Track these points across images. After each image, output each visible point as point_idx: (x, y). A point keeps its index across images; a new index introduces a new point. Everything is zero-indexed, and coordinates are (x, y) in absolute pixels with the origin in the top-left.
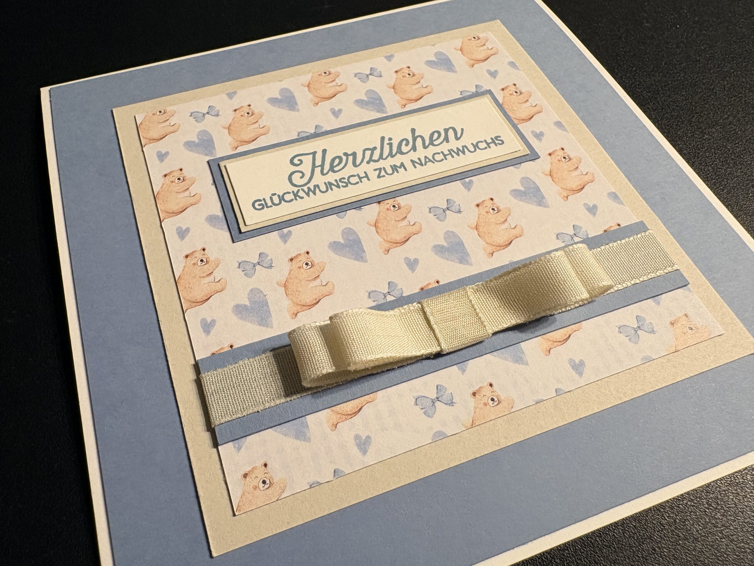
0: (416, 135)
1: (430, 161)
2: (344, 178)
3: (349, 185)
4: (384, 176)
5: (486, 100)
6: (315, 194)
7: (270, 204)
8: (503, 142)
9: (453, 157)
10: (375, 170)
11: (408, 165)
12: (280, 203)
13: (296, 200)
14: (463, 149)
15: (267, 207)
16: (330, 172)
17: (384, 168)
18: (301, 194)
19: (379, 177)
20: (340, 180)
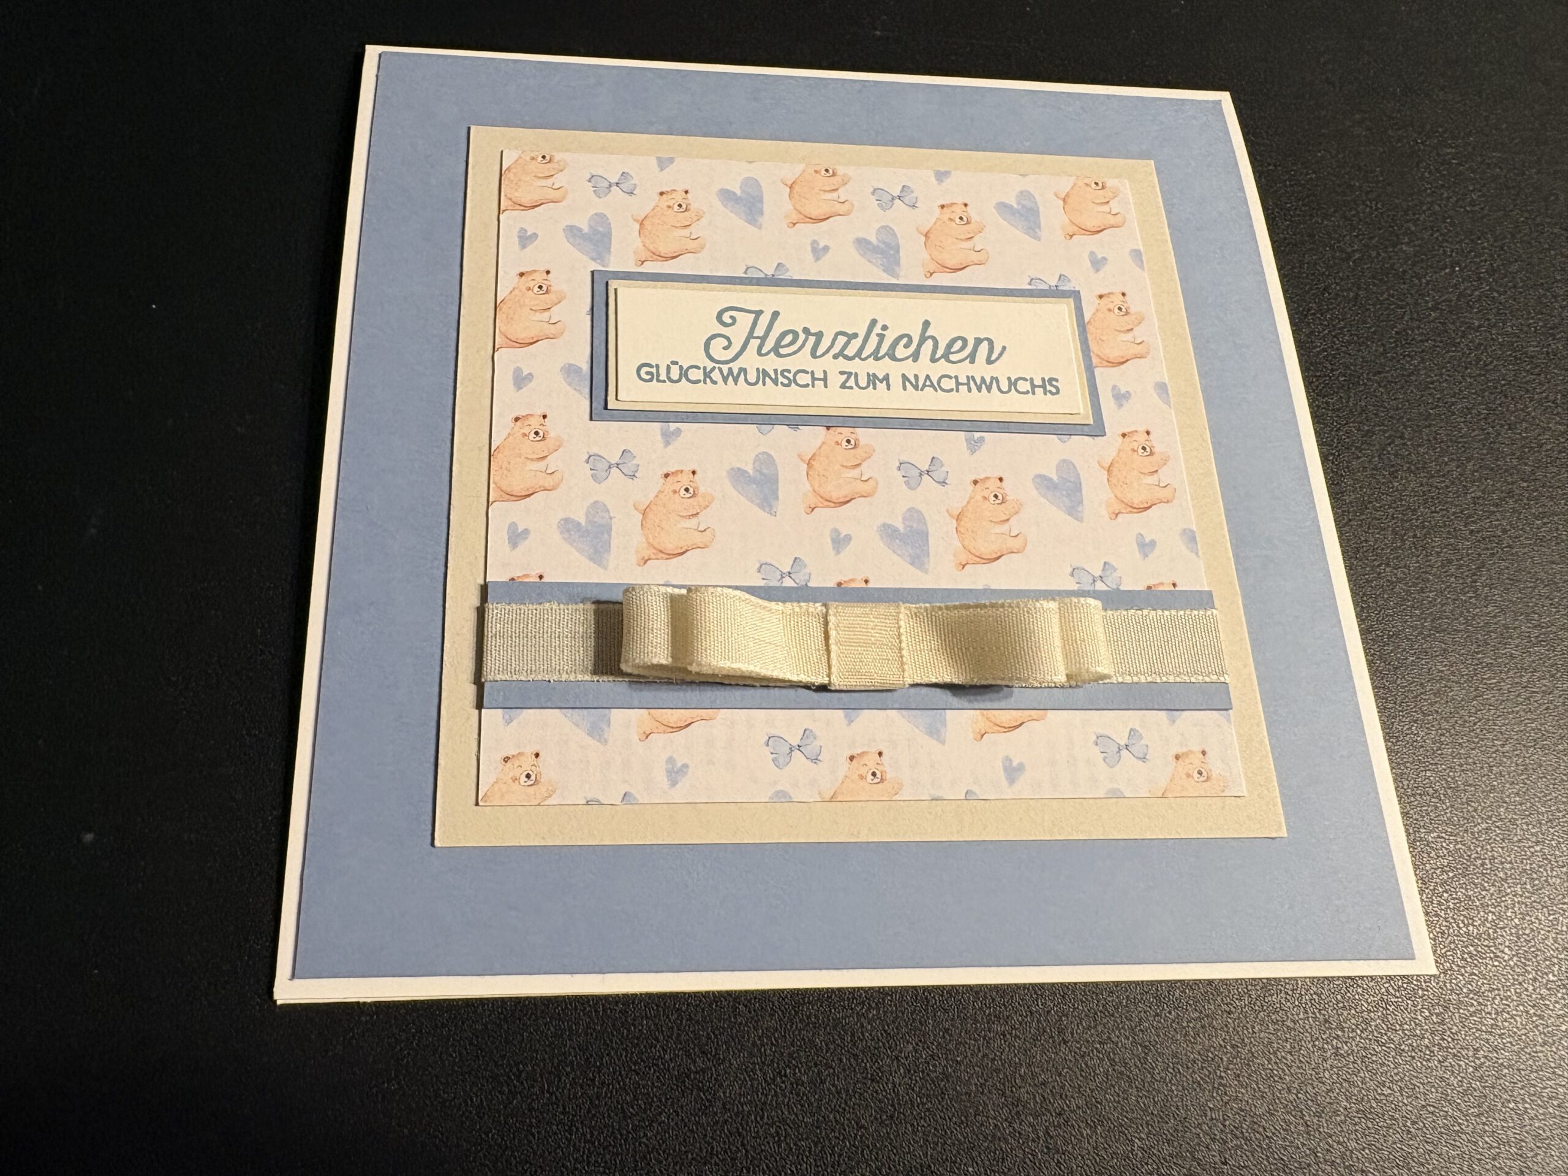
0: (927, 334)
1: (932, 385)
2: (789, 371)
3: (793, 384)
4: (851, 388)
5: (1064, 309)
6: (736, 382)
7: (663, 377)
8: (1058, 392)
9: (970, 390)
10: (842, 373)
11: (896, 381)
12: (679, 381)
13: (705, 382)
14: (991, 383)
15: (658, 381)
16: (772, 353)
17: (856, 375)
18: (716, 375)
19: (843, 386)
20: (783, 371)
